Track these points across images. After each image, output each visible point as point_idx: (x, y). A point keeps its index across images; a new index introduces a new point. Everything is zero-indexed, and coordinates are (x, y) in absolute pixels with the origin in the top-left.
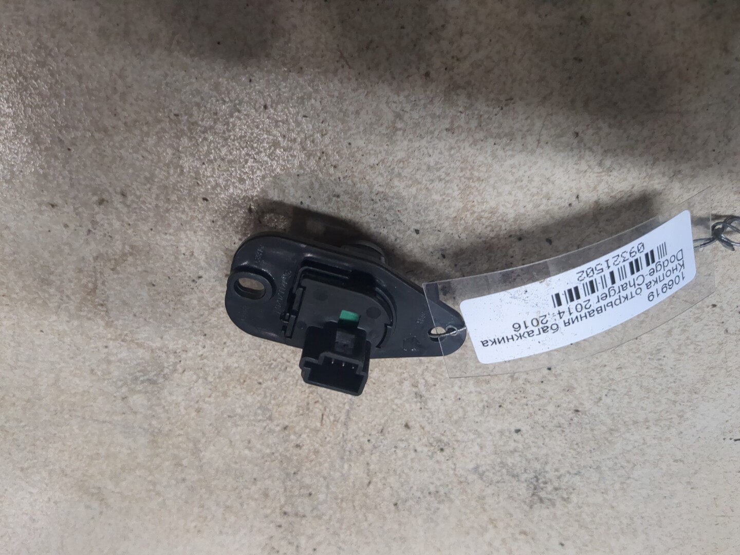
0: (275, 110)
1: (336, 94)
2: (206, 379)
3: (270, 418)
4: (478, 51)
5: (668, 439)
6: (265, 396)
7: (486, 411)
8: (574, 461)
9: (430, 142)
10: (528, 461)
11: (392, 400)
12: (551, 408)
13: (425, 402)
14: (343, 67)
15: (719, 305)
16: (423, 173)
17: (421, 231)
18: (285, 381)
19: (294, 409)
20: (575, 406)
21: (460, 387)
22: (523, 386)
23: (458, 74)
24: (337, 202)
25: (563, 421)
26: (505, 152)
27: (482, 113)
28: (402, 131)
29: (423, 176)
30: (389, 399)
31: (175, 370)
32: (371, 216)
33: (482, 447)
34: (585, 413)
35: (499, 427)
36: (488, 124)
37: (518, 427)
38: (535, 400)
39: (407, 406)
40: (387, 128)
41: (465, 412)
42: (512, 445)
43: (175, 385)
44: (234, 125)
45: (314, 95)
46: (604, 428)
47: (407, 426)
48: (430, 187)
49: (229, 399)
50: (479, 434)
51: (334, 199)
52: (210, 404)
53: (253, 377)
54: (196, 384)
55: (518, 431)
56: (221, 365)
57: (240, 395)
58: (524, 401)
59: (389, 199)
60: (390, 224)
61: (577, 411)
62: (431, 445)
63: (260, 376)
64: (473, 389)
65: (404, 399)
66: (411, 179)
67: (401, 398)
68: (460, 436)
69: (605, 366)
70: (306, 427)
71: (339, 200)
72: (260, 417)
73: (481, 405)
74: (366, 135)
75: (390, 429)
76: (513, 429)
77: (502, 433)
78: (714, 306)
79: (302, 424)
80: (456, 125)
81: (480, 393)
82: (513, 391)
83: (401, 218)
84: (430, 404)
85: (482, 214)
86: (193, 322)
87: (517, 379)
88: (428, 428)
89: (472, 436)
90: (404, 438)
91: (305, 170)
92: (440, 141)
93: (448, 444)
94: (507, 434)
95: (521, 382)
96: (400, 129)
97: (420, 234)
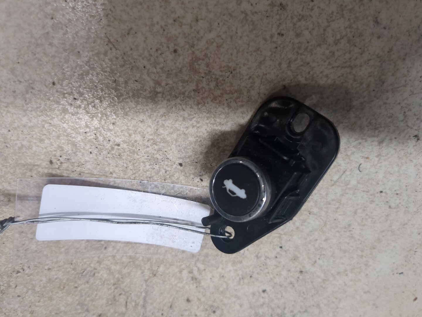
0: (62, 85)
1: (108, 69)
2: (34, 290)
3: (88, 311)
4: (210, 32)
5: (360, 280)
6: (81, 296)
7: (242, 281)
8: (302, 304)
9: (183, 100)
10: (273, 309)
11: (176, 285)
12: (284, 273)
13: (200, 283)
14: (111, 49)
15: (384, 191)
16: (180, 123)
17: (183, 164)
18: (95, 283)
19: (104, 301)
20: (300, 269)
21: (223, 269)
22: (265, 261)
23: (198, 50)
24: (119, 149)
25: (293, 280)
26: (237, 103)
27: (217, 77)
28: (161, 94)
29: (180, 125)
30: (173, 284)
31: (9, 286)
32: (146, 157)
33: (241, 306)
34: (306, 272)
35: (251, 290)
36: (223, 84)
37: (264, 288)
38: (274, 269)
39: (187, 287)
40: (150, 92)
41: (227, 285)
42: (261, 301)
43: (11, 297)
44: (30, 100)
45: (91, 72)
46: (320, 280)
47: (188, 300)
48: (187, 132)
49: (55, 302)
50: (238, 297)
51: (116, 147)
52: (40, 307)
53: (70, 284)
54: (27, 295)
55: (264, 291)
56: (44, 279)
57: (62, 297)
58: (266, 271)
59: (158, 143)
60: (161, 161)
61: (301, 272)
62: (207, 310)
63: (76, 282)
64: (231, 268)
65: (184, 282)
66: (172, 128)
67: (182, 282)
68: (226, 301)
69: (317, 240)
70: (115, 312)
71: (119, 147)
72: (80, 311)
73: (238, 278)
74: (134, 99)
75: (176, 304)
76: (261, 290)
77: (254, 294)
78: (381, 192)
79: (112, 311)
80: (200, 86)
81: (236, 270)
82: (258, 265)
83: (168, 156)
84: (203, 283)
85: (225, 148)
86: (18, 250)
87: (260, 257)
88: (203, 299)
89: (234, 299)
90: (187, 309)
91: (90, 128)
92: (190, 99)
93: (218, 307)
94: (257, 294)
95: (263, 258)
96: (160, 93)
97: (183, 166)
